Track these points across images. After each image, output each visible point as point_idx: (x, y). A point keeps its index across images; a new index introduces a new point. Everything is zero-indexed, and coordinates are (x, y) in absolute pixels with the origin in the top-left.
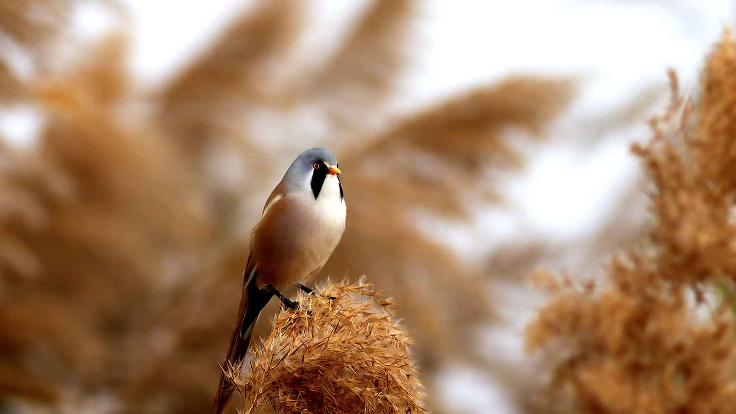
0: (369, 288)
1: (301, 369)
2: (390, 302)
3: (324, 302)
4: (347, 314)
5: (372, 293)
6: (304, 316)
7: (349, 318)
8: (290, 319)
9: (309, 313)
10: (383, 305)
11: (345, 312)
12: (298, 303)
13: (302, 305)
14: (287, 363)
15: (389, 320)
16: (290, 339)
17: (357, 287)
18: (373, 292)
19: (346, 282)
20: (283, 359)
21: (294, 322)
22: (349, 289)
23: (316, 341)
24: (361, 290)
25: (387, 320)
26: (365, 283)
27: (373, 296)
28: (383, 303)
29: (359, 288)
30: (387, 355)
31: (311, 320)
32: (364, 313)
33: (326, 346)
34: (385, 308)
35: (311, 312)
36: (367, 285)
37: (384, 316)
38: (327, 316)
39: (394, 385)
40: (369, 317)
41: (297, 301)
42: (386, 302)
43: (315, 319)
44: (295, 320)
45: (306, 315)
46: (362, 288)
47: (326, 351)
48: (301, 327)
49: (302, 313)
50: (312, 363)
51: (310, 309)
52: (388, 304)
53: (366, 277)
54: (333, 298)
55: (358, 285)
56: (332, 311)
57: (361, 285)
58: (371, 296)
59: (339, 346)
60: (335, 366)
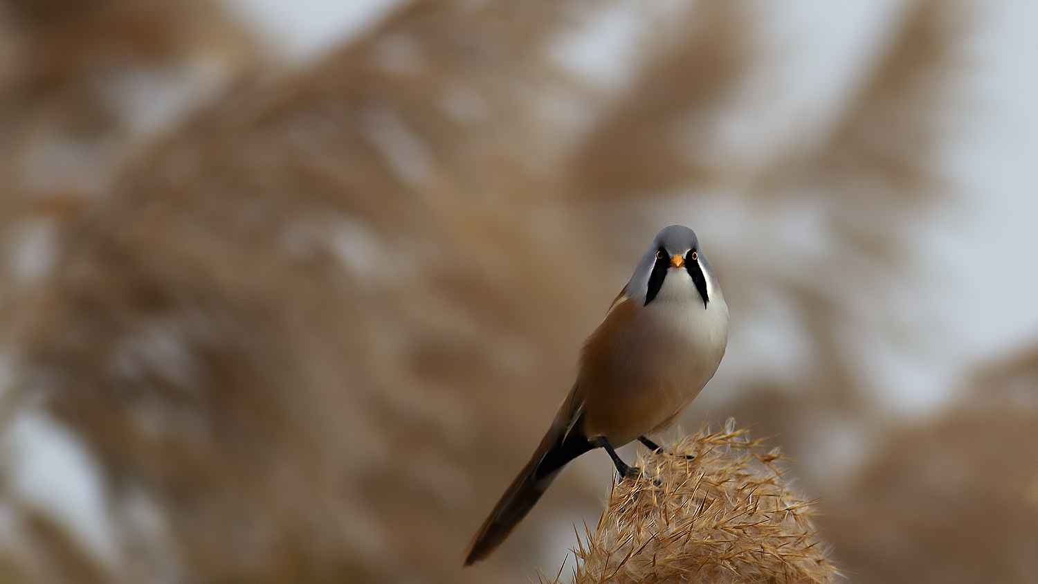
0: (742, 436)
1: (652, 575)
2: (775, 455)
3: (678, 465)
4: (714, 479)
5: (747, 445)
6: (649, 488)
7: (717, 485)
8: (629, 495)
9: (657, 483)
10: (766, 460)
11: (710, 477)
12: (638, 469)
13: (645, 472)
14: (629, 567)
15: (776, 483)
16: (633, 528)
17: (723, 436)
18: (748, 442)
19: (705, 432)
20: (623, 563)
21: (635, 500)
22: (712, 441)
23: (673, 528)
24: (729, 440)
25: (773, 483)
26: (735, 430)
27: (749, 448)
28: (766, 458)
29: (728, 438)
30: (783, 534)
31: (660, 494)
32: (738, 476)
33: (689, 536)
34: (768, 465)
35: (660, 483)
36: (738, 432)
37: (767, 477)
38: (684, 486)
39: (800, 578)
40: (746, 481)
41: (636, 466)
42: (769, 456)
43: (667, 491)
44: (636, 496)
45: (652, 487)
46: (730, 437)
47: (689, 543)
48: (647, 506)
49: (646, 483)
50: (669, 565)
51: (658, 477)
52: (773, 459)
53: (736, 420)
54: (689, 457)
55: (724, 434)
56: (691, 476)
57: (729, 433)
58: (746, 448)
59: (709, 535)
60: (705, 566)
